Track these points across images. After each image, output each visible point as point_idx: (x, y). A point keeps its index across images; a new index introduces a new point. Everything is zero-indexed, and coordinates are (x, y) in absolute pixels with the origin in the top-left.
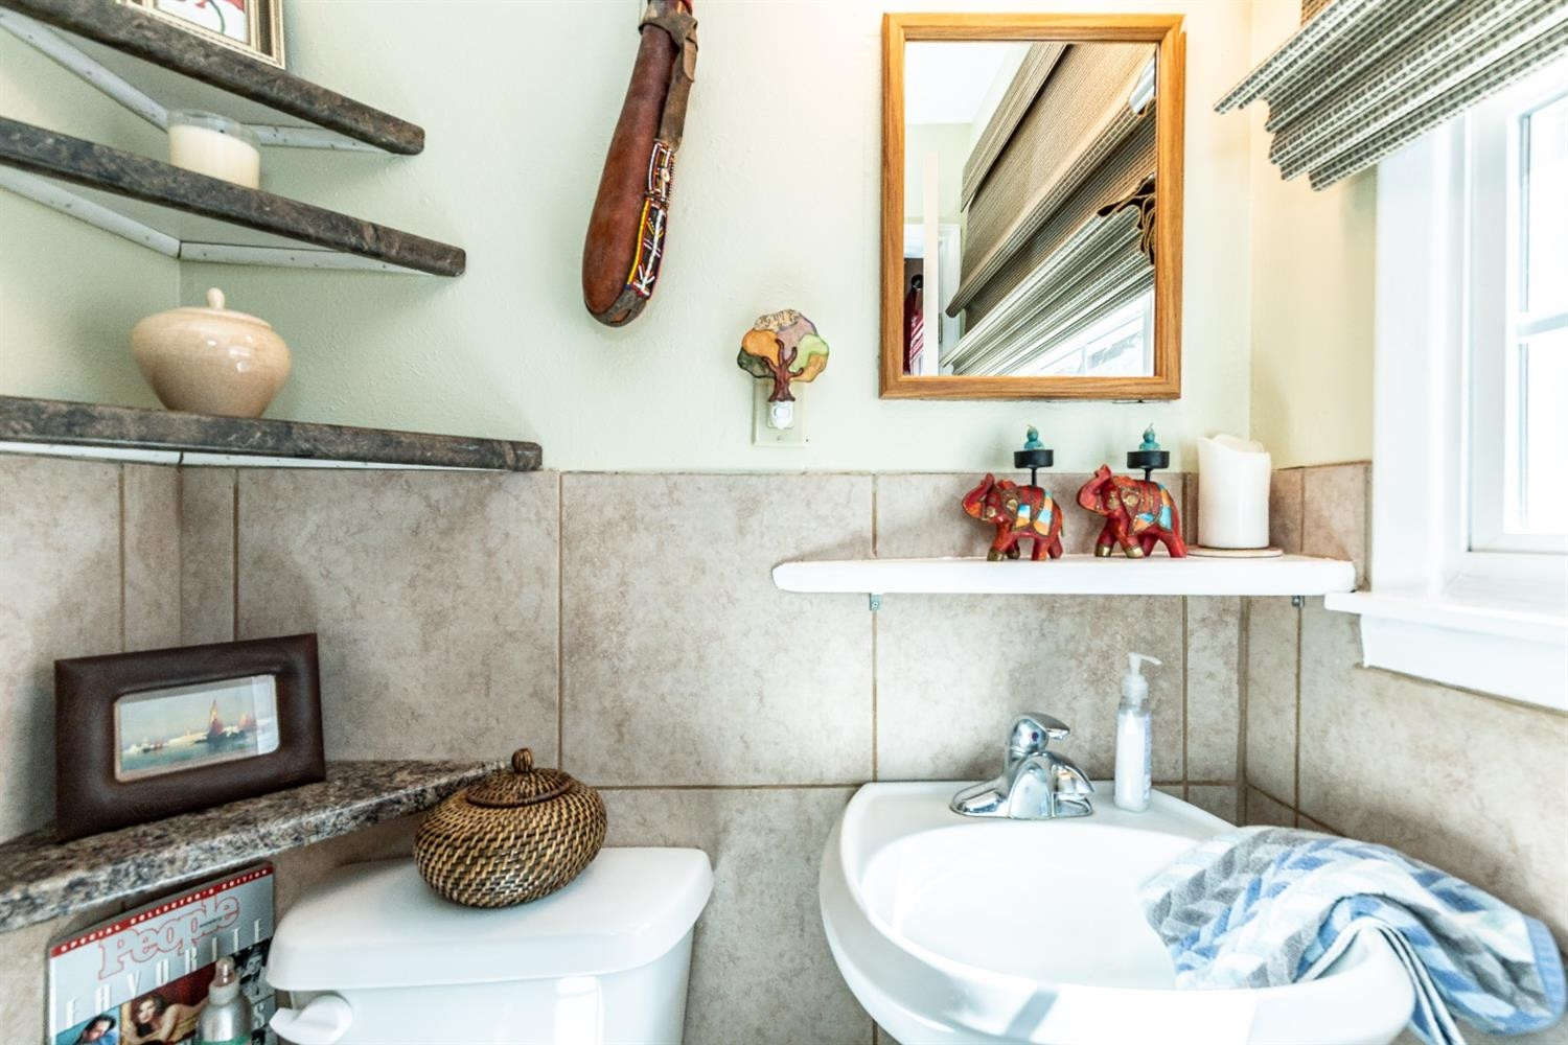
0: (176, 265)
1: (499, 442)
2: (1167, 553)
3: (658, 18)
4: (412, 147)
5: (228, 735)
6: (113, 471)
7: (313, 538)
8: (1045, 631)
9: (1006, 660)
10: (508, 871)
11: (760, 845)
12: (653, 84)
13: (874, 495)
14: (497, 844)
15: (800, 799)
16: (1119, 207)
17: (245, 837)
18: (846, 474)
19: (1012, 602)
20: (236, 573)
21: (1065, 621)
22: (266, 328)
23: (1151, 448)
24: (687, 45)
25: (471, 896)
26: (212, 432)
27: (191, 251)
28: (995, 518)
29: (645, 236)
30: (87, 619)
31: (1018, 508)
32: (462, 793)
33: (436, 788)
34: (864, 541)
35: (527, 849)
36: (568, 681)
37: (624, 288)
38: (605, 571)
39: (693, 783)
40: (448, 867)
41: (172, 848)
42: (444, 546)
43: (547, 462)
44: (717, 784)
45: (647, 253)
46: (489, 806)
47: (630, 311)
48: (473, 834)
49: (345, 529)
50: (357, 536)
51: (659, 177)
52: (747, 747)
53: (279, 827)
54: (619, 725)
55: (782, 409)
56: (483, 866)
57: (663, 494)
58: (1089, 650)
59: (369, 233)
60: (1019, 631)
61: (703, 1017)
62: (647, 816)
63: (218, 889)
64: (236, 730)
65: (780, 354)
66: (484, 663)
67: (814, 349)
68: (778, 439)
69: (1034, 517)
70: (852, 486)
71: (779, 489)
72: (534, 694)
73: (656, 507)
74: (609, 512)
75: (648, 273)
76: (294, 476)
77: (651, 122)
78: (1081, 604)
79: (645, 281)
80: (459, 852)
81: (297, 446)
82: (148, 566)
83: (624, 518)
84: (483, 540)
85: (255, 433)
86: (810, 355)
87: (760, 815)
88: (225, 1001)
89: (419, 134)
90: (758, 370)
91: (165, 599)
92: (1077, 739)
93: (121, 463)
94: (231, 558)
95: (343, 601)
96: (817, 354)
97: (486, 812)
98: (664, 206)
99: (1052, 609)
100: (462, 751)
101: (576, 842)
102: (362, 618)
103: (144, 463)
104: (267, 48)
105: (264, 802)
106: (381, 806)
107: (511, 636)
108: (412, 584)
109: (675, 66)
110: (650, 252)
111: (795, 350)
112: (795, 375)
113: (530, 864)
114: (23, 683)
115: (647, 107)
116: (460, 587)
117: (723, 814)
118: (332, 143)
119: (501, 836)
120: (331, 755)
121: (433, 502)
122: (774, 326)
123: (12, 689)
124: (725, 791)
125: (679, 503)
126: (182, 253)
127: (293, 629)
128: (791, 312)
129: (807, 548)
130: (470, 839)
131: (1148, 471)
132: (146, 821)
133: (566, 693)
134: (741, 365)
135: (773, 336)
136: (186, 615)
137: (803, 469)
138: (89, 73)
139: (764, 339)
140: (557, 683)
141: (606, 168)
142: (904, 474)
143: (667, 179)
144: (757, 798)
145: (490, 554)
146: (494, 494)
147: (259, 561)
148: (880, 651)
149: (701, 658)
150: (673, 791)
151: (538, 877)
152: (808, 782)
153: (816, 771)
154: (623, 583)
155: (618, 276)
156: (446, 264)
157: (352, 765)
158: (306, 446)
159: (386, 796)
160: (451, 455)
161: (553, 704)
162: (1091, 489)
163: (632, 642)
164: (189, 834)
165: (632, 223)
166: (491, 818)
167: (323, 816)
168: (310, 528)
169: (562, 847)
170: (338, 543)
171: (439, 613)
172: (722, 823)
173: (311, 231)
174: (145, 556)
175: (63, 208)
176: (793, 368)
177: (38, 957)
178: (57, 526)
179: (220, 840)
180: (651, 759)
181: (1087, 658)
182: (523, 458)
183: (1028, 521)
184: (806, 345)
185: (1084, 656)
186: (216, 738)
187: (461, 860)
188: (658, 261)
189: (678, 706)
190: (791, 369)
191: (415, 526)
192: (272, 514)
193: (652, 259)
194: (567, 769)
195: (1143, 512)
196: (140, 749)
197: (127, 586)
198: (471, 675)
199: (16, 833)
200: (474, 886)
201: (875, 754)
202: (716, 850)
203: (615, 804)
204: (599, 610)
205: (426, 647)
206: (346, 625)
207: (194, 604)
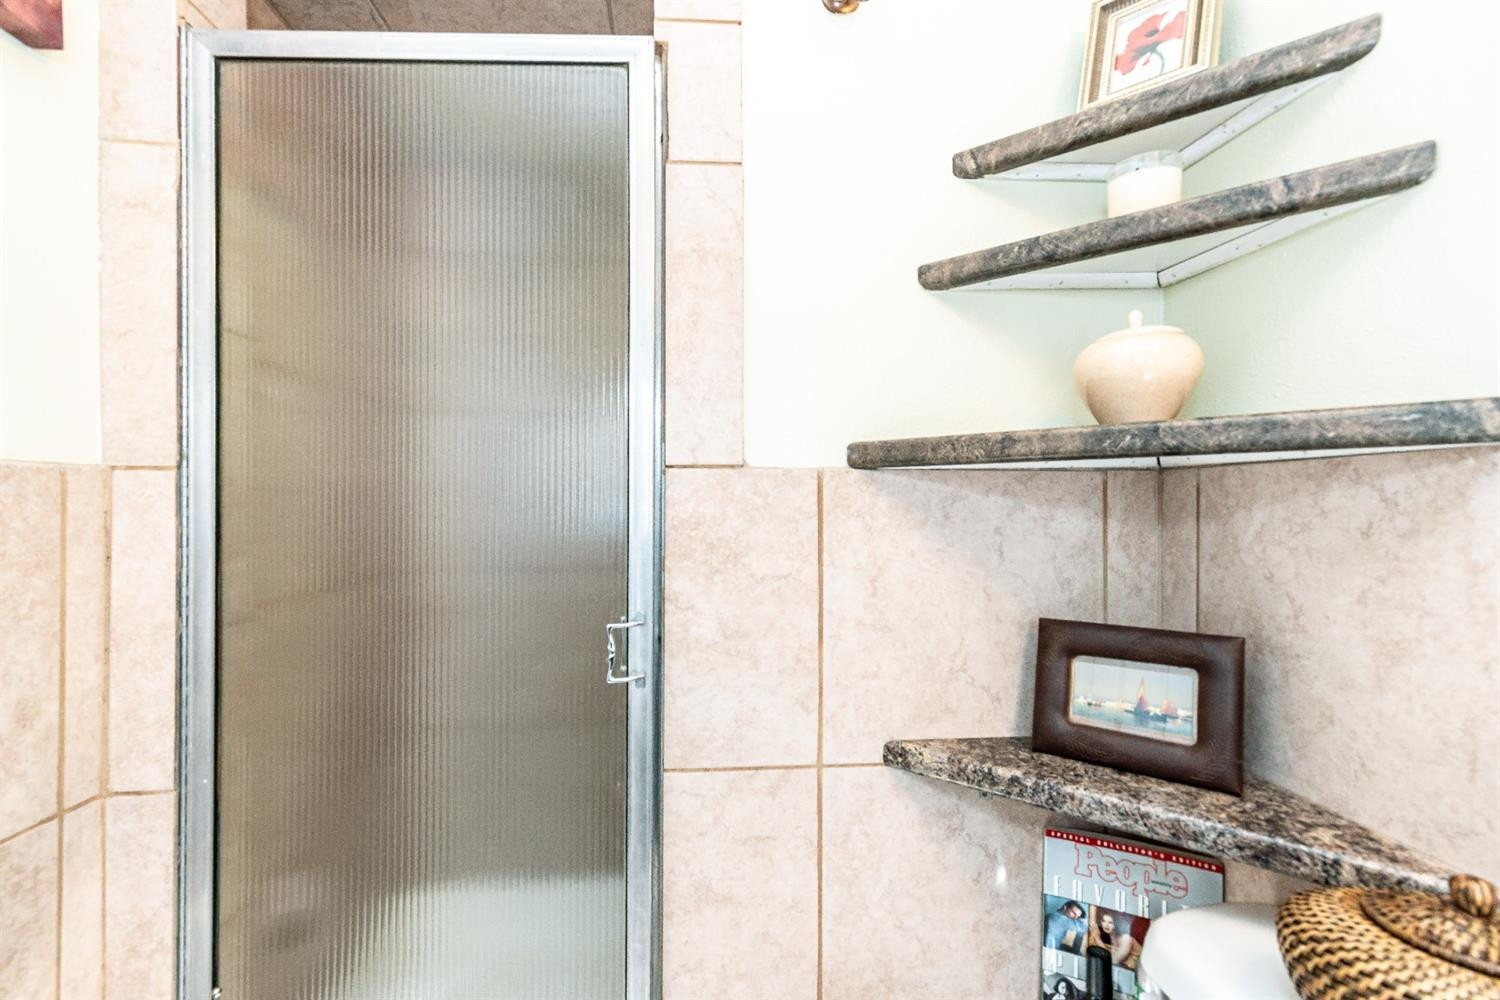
0: (1160, 294)
1: (1467, 402)
4: (1361, 47)
5: (1151, 714)
6: (1098, 478)
7: (1258, 537)
20: (1198, 569)
22: (1179, 333)
26: (1090, 441)
27: (1166, 278)
30: (1074, 594)
33: (1357, 869)
41: (1074, 787)
42: (1404, 553)
48: (1326, 939)
49: (1287, 528)
50: (1300, 537)
63: (1168, 858)
64: (1159, 712)
66: (1466, 731)
76: (1242, 472)
81: (1164, 444)
82: (1128, 555)
84: (1465, 549)
85: (1125, 437)
91: (1145, 586)
93: (1105, 471)
94: (1194, 553)
95: (1285, 609)
102: (1305, 632)
103: (1126, 469)
104: (1194, 59)
108: (1361, 600)
116: (1427, 614)
118: (1274, 105)
119: (1360, 966)
121: (1389, 496)
123: (1022, 632)
126: (1161, 282)
132: (1085, 762)
136: (1165, 604)
138: (1079, 175)
145: (1475, 571)
147: (1215, 557)
156: (1398, 173)
157: (1287, 797)
160: (1368, 431)
168: (1255, 526)
170: (1281, 543)
171: (1397, 643)
174: (1126, 547)
175: (1058, 286)
178: (1052, 520)
186: (1141, 713)
191: (1366, 525)
192: (1225, 511)
196: (1085, 702)
197: (1109, 572)
198: (1446, 741)
206: (1289, 637)
207: (1169, 591)
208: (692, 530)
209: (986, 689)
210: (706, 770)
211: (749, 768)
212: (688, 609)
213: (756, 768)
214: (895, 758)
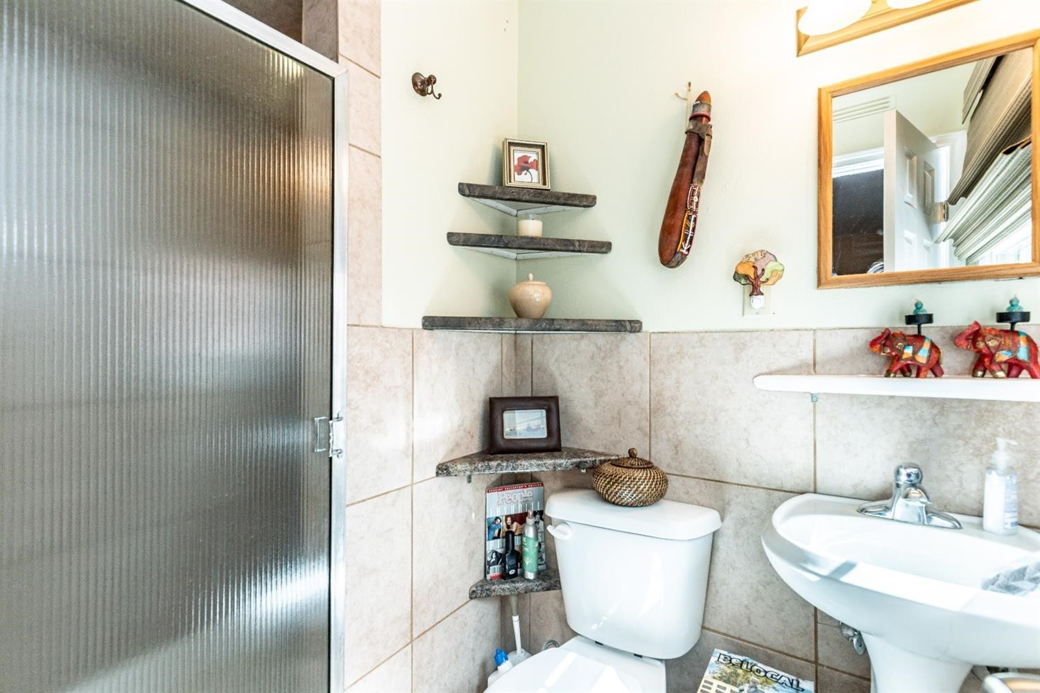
0: (515, 262)
1: (624, 321)
2: (1029, 376)
3: (694, 129)
4: (592, 204)
6: (500, 335)
7: (556, 360)
8: (937, 421)
9: (907, 436)
10: (626, 490)
11: (747, 515)
12: (691, 159)
13: (815, 341)
14: (622, 479)
15: (770, 495)
16: (1023, 145)
17: (540, 462)
18: (798, 330)
19: (910, 401)
20: (532, 372)
21: (953, 416)
22: (545, 285)
23: (1015, 310)
24: (706, 138)
25: (612, 497)
28: (889, 353)
29: (685, 228)
31: (904, 348)
32: (610, 462)
33: (600, 460)
34: (808, 365)
35: (633, 483)
36: (653, 425)
37: (676, 253)
38: (670, 376)
39: (712, 478)
40: (604, 485)
42: (603, 364)
43: (644, 329)
44: (724, 480)
45: (686, 236)
46: (619, 466)
47: (679, 262)
50: (572, 360)
51: (693, 201)
52: (740, 465)
53: (549, 462)
54: (676, 447)
55: (756, 299)
56: (617, 486)
57: (697, 342)
58: (975, 435)
59: (577, 244)
60: (916, 420)
61: (717, 592)
62: (690, 490)
63: (528, 486)
64: (534, 428)
65: (755, 273)
66: (618, 413)
67: (774, 268)
68: (757, 313)
69: (915, 353)
70: (801, 336)
71: (757, 339)
72: (639, 429)
73: (693, 348)
74: (672, 350)
75: (687, 244)
77: (689, 177)
78: (966, 407)
79: (686, 248)
80: (608, 480)
81: (555, 327)
82: (508, 369)
83: (678, 353)
84: (618, 362)
86: (772, 272)
87: (747, 500)
88: (531, 524)
89: (594, 198)
90: (743, 281)
91: (512, 381)
92: (963, 489)
93: (502, 334)
94: (530, 367)
95: (566, 385)
96: (777, 270)
97: (618, 468)
98: (695, 213)
99: (943, 408)
100: (609, 449)
101: (653, 486)
102: (573, 392)
103: (507, 333)
104: (544, 183)
105: (543, 454)
106: (580, 462)
107: (629, 402)
108: (591, 379)
109: (701, 148)
110: (688, 235)
111: (763, 270)
112: (763, 282)
113: (634, 489)
114: (482, 404)
115: (688, 170)
116: (609, 381)
117: (727, 496)
120: (563, 445)
121: (599, 346)
122: (752, 259)
124: (728, 485)
125: (704, 346)
126: (517, 258)
127: (549, 394)
128: (762, 251)
129: (773, 368)
130: (612, 475)
131: (1013, 324)
132: (512, 453)
133: (652, 429)
134: (735, 279)
135: (752, 264)
136: (517, 388)
137: (771, 328)
139: (746, 266)
140: (648, 424)
141: (669, 201)
142: (834, 329)
143: (697, 201)
144: (745, 491)
145: (621, 367)
146: (622, 342)
147: (539, 369)
148: (819, 424)
149: (716, 420)
150: (703, 481)
151: (637, 496)
152: (774, 487)
153: (779, 482)
154: (678, 382)
155: (673, 248)
156: (604, 250)
157: (570, 448)
158: (558, 327)
159: (582, 459)
160: (605, 327)
161: (647, 433)
162: (964, 337)
163: (682, 409)
164: (525, 459)
165: (680, 223)
166: (620, 470)
167: (562, 461)
168: (557, 357)
169: (647, 487)
170: (565, 362)
171: (601, 391)
172: (727, 500)
173: (559, 248)
176: (763, 279)
177: (484, 492)
179: (534, 462)
180: (691, 464)
181: (972, 440)
182: (633, 326)
183: (911, 355)
184: (770, 267)
185: (970, 439)
186: (529, 430)
187: (609, 482)
188: (692, 238)
189: (704, 441)
190: (761, 280)
191: (592, 356)
192: (544, 350)
193: (689, 238)
194: (652, 461)
195: (1003, 350)
196: (510, 430)
197: (503, 376)
198: (613, 418)
199: (480, 450)
200: (613, 494)
201: (815, 479)
202: (724, 513)
203: (674, 483)
204: (667, 394)
205: (596, 404)
206: (568, 394)
207: (519, 383)
208: (359, 362)
209: (469, 432)
210: (364, 501)
211: (383, 494)
212: (355, 409)
213: (386, 493)
214: (443, 471)
